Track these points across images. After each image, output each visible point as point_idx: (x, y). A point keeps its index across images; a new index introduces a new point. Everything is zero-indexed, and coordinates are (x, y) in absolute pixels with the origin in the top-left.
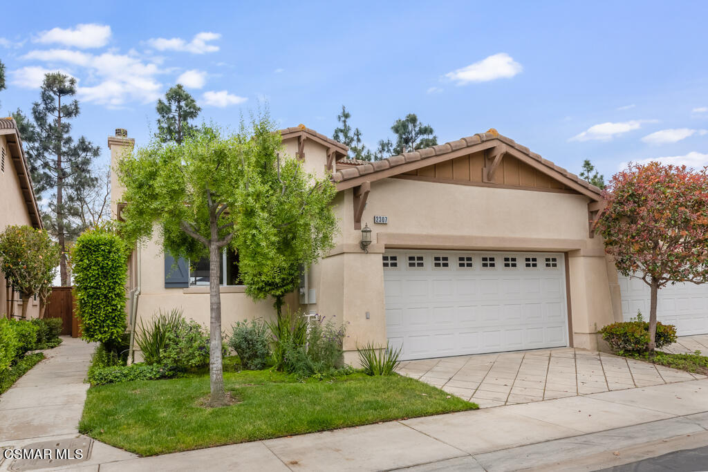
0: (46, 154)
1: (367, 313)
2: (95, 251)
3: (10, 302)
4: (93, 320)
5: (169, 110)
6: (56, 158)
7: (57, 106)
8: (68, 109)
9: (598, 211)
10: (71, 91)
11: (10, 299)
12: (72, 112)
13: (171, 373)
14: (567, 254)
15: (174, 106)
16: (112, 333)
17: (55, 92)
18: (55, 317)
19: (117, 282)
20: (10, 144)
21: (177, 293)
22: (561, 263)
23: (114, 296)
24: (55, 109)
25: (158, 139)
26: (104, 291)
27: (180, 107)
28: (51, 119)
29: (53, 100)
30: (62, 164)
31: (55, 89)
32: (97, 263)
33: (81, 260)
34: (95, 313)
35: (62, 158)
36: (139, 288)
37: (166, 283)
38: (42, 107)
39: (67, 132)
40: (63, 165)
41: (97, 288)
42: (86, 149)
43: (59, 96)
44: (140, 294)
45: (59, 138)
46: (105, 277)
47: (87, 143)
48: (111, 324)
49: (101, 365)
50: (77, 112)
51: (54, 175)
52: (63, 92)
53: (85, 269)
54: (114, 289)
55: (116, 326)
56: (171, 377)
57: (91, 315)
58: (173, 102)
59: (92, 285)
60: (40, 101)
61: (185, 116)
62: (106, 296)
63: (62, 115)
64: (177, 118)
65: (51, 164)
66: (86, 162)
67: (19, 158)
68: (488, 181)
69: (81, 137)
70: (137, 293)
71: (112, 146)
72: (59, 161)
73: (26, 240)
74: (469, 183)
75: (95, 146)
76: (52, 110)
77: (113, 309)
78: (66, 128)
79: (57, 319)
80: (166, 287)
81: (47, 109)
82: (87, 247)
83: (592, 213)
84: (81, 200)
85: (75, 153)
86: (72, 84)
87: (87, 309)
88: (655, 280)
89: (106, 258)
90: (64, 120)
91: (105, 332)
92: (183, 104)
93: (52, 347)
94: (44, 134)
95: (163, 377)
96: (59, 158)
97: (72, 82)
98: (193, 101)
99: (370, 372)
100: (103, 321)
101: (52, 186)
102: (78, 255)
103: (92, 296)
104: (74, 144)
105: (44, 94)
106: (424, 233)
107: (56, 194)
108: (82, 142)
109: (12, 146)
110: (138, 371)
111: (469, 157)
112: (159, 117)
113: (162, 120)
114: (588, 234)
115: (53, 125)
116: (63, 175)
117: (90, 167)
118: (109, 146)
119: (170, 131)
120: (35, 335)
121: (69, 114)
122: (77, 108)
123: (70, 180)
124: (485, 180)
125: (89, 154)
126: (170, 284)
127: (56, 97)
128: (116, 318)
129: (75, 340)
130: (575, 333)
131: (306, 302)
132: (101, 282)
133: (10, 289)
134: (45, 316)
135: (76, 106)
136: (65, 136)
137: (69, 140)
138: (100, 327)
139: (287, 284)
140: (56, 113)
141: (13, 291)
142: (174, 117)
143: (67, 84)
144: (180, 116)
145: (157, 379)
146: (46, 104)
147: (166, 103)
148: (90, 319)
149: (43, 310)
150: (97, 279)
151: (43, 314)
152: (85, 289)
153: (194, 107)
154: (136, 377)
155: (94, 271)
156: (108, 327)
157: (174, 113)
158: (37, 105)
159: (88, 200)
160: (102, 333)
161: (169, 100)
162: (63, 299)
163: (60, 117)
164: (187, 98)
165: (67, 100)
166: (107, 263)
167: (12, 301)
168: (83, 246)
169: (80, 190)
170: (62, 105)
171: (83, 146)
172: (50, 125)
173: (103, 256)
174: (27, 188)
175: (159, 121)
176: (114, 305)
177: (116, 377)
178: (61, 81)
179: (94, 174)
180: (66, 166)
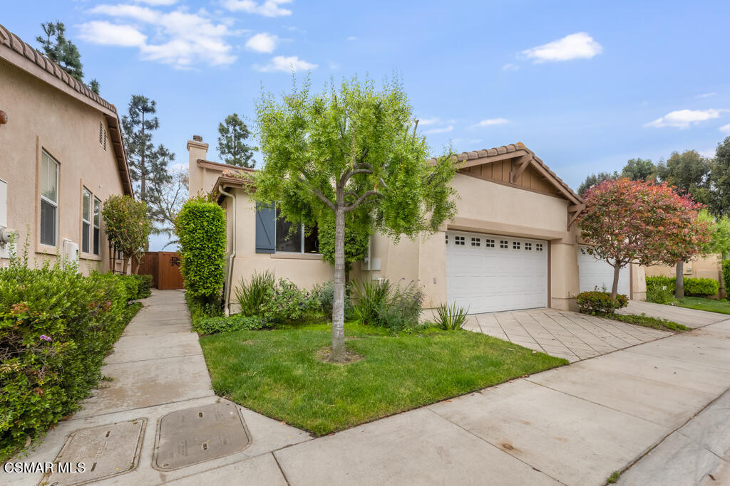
0: (132, 155)
1: (435, 279)
2: (200, 217)
3: (112, 260)
4: (198, 277)
5: (227, 131)
6: (140, 159)
7: (141, 120)
8: (150, 123)
9: (576, 212)
10: (153, 110)
11: (112, 257)
12: (153, 126)
13: (271, 324)
14: (550, 242)
15: (231, 129)
16: (214, 289)
17: (139, 110)
19: (219, 245)
20: (112, 129)
21: (265, 258)
22: (545, 248)
23: (216, 257)
24: (139, 122)
25: (219, 152)
26: (209, 252)
27: (235, 130)
28: (136, 129)
29: (138, 115)
30: (145, 163)
31: (140, 107)
32: (202, 227)
33: (188, 224)
34: (200, 271)
35: (145, 159)
36: (234, 252)
37: (257, 249)
38: (129, 119)
39: (149, 140)
40: (146, 165)
41: (201, 249)
42: (164, 154)
43: (143, 113)
44: (235, 257)
45: (143, 144)
46: (209, 240)
47: (165, 150)
48: (213, 281)
49: (205, 316)
50: (157, 126)
51: (139, 172)
52: (146, 110)
53: (191, 232)
54: (216, 251)
55: (217, 283)
56: (270, 328)
57: (196, 272)
58: (230, 126)
59: (198, 246)
60: (128, 115)
61: (238, 137)
62: (209, 257)
63: (145, 127)
64: (233, 137)
65: (136, 163)
66: (164, 164)
67: (119, 142)
68: (512, 183)
69: (160, 145)
70: (232, 256)
71: (191, 148)
72: (143, 161)
73: (128, 208)
74: (501, 182)
75: (171, 153)
76: (138, 123)
77: (215, 268)
78: (148, 137)
79: (148, 276)
80: (257, 252)
81: (133, 121)
82: (193, 213)
83: (571, 214)
84: (159, 191)
85: (154, 156)
86: (153, 104)
87: (193, 267)
88: (618, 262)
89: (210, 223)
90: (147, 132)
91: (208, 287)
92: (237, 128)
93: (146, 297)
94: (131, 140)
95: (265, 327)
96: (143, 159)
98: (245, 126)
99: (444, 327)
100: (207, 279)
101: (137, 180)
102: (185, 219)
103: (197, 256)
104: (155, 150)
105: (131, 109)
106: (473, 218)
107: (140, 184)
108: (161, 148)
109: (112, 131)
110: (242, 322)
111: (502, 162)
112: (220, 135)
113: (222, 138)
114: (566, 228)
115: (137, 134)
116: (145, 173)
117: (166, 168)
118: (188, 148)
119: (229, 147)
120: (137, 288)
121: (150, 127)
122: (157, 123)
123: (151, 175)
124: (512, 182)
125: (167, 159)
126: (260, 250)
127: (141, 114)
128: (218, 276)
129: (161, 292)
130: (553, 298)
131: (369, 269)
132: (205, 244)
133: (113, 249)
135: (156, 121)
136: (148, 143)
137: (151, 146)
138: (204, 283)
139: (359, 254)
140: (141, 125)
141: (115, 251)
142: (231, 137)
143: (150, 105)
144: (235, 136)
145: (260, 329)
146: (132, 118)
147: (226, 126)
148: (195, 276)
150: (201, 241)
152: (191, 249)
153: (246, 131)
154: (240, 328)
155: (199, 234)
156: (210, 283)
157: (231, 134)
158: (125, 117)
159: (163, 193)
160: (205, 289)
161: (227, 124)
163: (143, 129)
164: (240, 124)
165: (149, 117)
166: (212, 228)
167: (114, 259)
168: (190, 212)
169: (159, 184)
170: (145, 120)
171: (163, 152)
172: (135, 134)
173: (207, 221)
174: (125, 170)
175: (219, 139)
176: (216, 265)
177: (222, 327)
178: (145, 101)
179: (169, 173)
180: (148, 166)
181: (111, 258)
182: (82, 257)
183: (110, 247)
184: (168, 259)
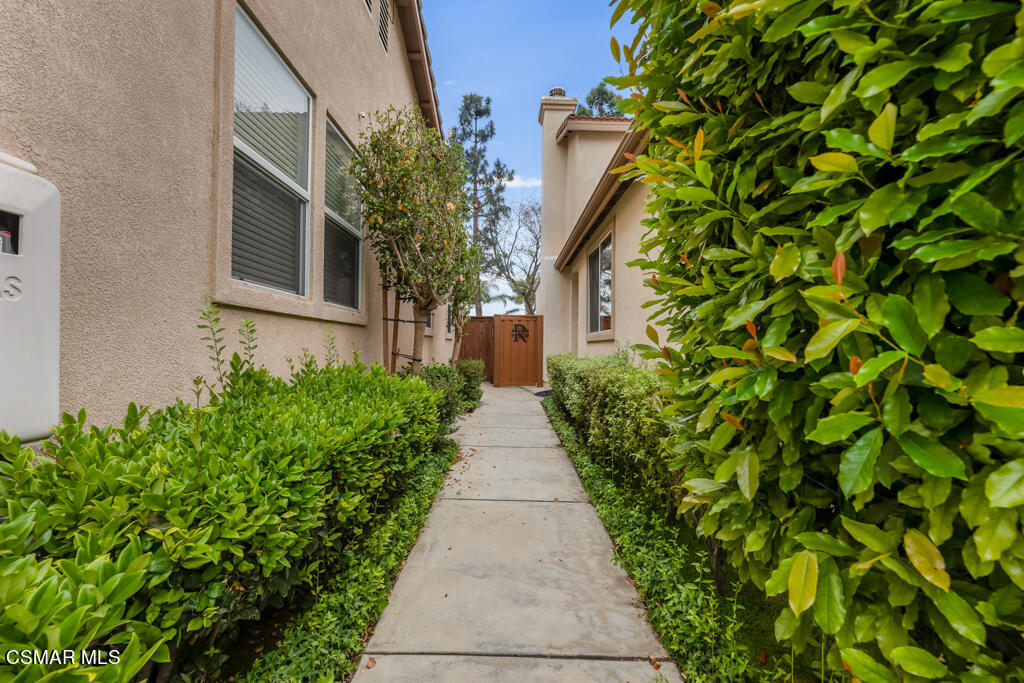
3: (391, 324)
6: (473, 188)
7: (474, 129)
8: (484, 133)
10: (487, 112)
11: (391, 318)
12: (488, 135)
17: (472, 115)
18: (474, 358)
24: (472, 133)
28: (468, 145)
29: (470, 123)
31: (472, 111)
35: (478, 186)
38: (460, 131)
39: (483, 157)
40: (479, 194)
42: (500, 174)
43: (476, 119)
45: (476, 164)
47: (502, 167)
50: (493, 133)
51: (471, 206)
52: (480, 113)
58: (594, 107)
60: (458, 125)
63: (478, 140)
65: (468, 194)
66: (501, 189)
69: (496, 160)
72: (476, 190)
75: (510, 170)
76: (470, 134)
78: (481, 153)
79: (477, 362)
81: (464, 133)
85: (489, 179)
86: (488, 103)
90: (480, 146)
93: (471, 411)
96: (475, 186)
97: (488, 101)
101: (468, 218)
104: (490, 169)
105: (462, 116)
108: (498, 165)
115: (469, 152)
116: (478, 206)
117: (503, 195)
121: (484, 138)
122: (492, 130)
123: (485, 209)
125: (504, 180)
127: (473, 121)
133: (391, 295)
134: (461, 356)
135: (492, 127)
136: (482, 162)
137: (485, 166)
140: (473, 137)
141: (398, 299)
143: (484, 105)
146: (463, 128)
149: (459, 346)
151: (458, 352)
158: (455, 129)
161: (590, 104)
162: (482, 333)
163: (476, 142)
165: (482, 123)
169: (494, 221)
170: (478, 128)
171: (499, 171)
172: (467, 152)
178: (478, 100)
179: (507, 203)
180: (482, 196)
181: (386, 319)
182: (219, 298)
183: (386, 288)
184: (509, 328)
